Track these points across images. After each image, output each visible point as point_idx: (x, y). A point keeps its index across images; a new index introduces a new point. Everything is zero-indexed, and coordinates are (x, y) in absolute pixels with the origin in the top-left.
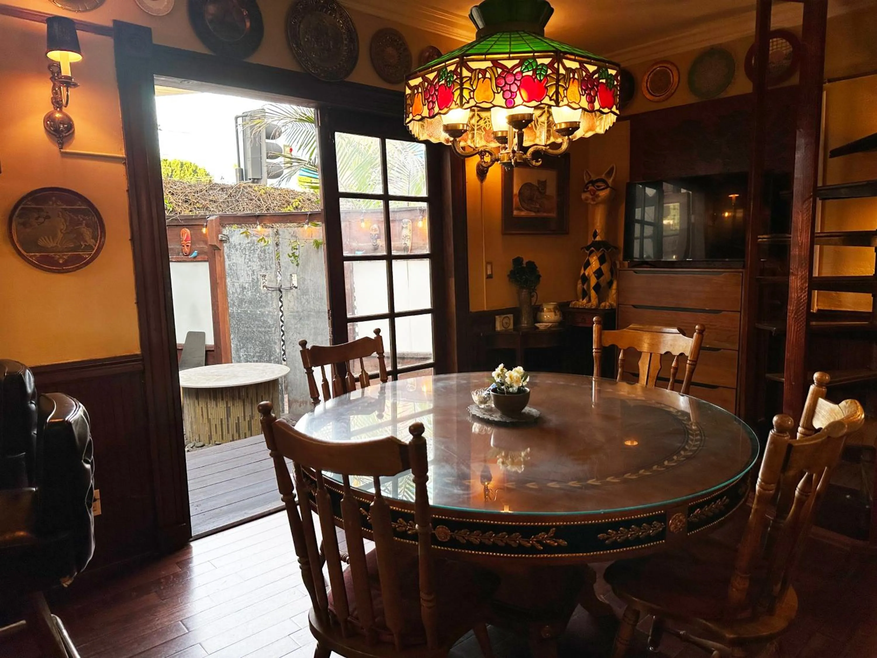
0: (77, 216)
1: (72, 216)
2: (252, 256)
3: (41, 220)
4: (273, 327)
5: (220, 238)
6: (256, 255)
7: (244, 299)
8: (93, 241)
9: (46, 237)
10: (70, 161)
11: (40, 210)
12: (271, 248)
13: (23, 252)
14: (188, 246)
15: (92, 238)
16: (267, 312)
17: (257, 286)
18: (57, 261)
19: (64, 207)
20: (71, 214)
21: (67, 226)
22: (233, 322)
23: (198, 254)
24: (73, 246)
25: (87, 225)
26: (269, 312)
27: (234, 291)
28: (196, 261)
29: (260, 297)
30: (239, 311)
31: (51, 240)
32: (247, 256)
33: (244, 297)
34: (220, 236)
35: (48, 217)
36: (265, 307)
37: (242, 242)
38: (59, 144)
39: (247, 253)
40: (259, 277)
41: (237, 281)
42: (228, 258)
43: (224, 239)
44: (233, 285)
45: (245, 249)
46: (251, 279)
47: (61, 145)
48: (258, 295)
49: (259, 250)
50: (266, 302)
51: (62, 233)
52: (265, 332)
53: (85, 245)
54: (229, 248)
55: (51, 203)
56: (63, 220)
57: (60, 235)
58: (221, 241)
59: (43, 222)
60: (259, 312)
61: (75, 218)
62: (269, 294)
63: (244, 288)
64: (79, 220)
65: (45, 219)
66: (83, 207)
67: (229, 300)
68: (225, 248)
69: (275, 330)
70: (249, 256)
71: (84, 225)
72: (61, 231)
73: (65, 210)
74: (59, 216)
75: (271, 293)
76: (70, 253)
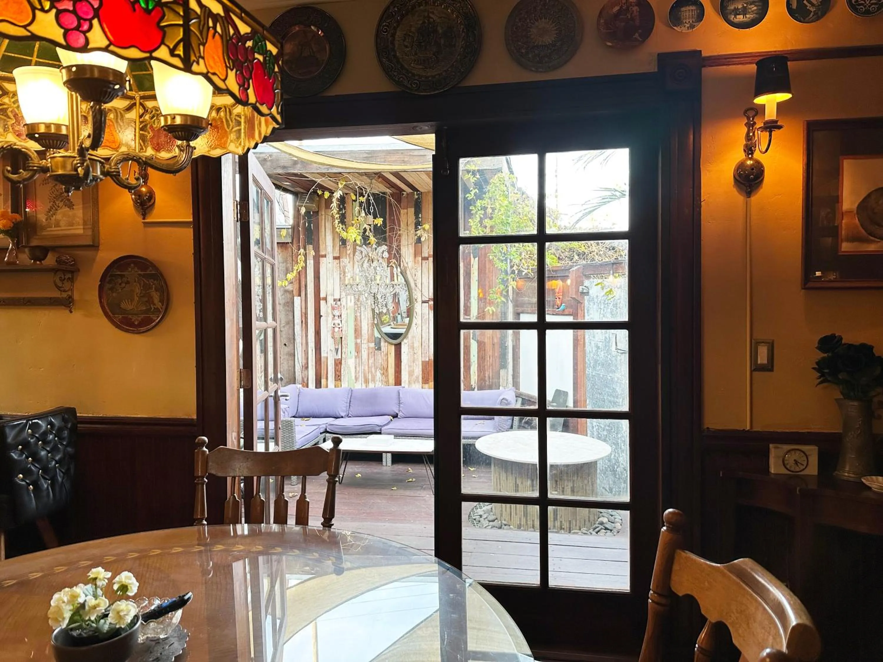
0: (149, 281)
1: (145, 281)
2: (605, 311)
3: (123, 285)
4: (620, 398)
5: (581, 290)
6: (609, 310)
7: (598, 361)
8: (160, 304)
9: (126, 301)
10: (151, 230)
11: (122, 276)
12: (622, 302)
13: (110, 313)
14: (559, 298)
15: (160, 302)
16: (616, 379)
17: (609, 346)
18: (133, 323)
19: (140, 272)
20: (144, 279)
21: (141, 290)
22: (589, 385)
23: (567, 307)
24: (145, 308)
25: (156, 290)
26: (618, 379)
27: (591, 350)
28: (564, 315)
29: (610, 360)
30: (594, 374)
31: (130, 303)
32: (602, 310)
33: (598, 358)
34: (581, 287)
35: (128, 283)
36: (614, 372)
37: (598, 294)
38: (143, 215)
39: (602, 307)
40: (611, 336)
41: (593, 339)
42: (587, 313)
43: (585, 291)
44: (590, 343)
45: (600, 302)
46: (604, 338)
47: (144, 216)
48: (609, 357)
49: (611, 305)
50: (616, 366)
51: (137, 296)
52: (614, 403)
53: (154, 308)
54: (589, 301)
55: (130, 269)
56: (138, 285)
57: (136, 299)
58: (582, 293)
59: (124, 287)
60: (609, 378)
61: (147, 282)
62: (619, 358)
63: (598, 348)
64: (150, 284)
65: (126, 284)
66: (153, 272)
67: (587, 361)
68: (586, 302)
69: (622, 401)
70: (604, 310)
71: (154, 289)
72: (137, 294)
73: (140, 275)
74: (135, 282)
75: (620, 356)
76: (143, 316)
